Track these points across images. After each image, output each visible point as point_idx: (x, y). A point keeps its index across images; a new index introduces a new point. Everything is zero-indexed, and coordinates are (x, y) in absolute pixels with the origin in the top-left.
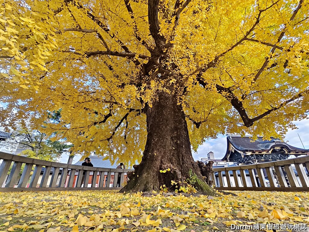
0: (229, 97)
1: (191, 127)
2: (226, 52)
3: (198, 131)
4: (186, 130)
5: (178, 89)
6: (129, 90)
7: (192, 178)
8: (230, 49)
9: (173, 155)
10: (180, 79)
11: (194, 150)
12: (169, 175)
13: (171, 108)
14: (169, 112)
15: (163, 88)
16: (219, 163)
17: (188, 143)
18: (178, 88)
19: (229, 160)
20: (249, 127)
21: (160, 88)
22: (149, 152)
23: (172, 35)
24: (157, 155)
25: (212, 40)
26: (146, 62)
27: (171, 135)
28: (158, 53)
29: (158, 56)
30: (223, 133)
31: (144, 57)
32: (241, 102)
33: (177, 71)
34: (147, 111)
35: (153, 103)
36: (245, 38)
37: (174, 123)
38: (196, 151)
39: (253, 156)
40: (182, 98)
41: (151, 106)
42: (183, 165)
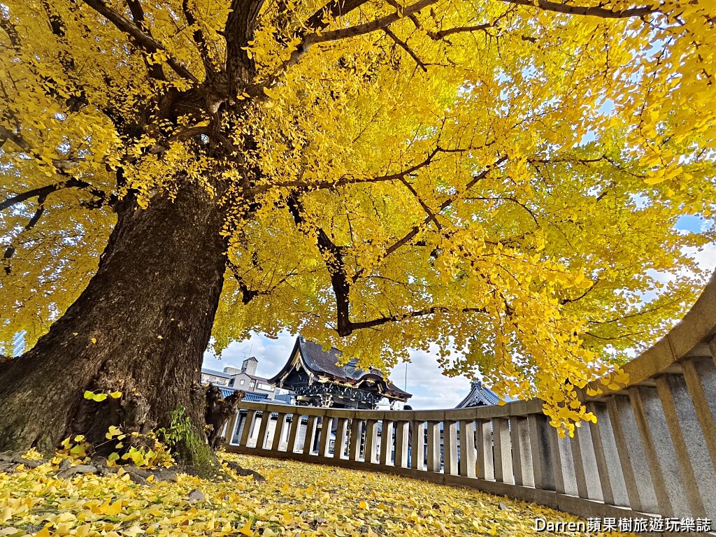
0: (333, 265)
1: (230, 295)
2: (363, 181)
3: (242, 310)
4: (215, 301)
5: (237, 200)
6: (90, 128)
7: (175, 429)
8: (370, 180)
9: (149, 356)
10: (252, 181)
11: (214, 350)
12: (109, 409)
13: (200, 234)
14: (190, 240)
15: (201, 175)
16: (259, 387)
17: (205, 335)
18: (237, 197)
19: (281, 385)
20: (343, 336)
21: (193, 173)
22: (74, 328)
23: (276, 75)
24: (96, 343)
25: (349, 140)
26: (182, 85)
27: (168, 300)
28: (222, 88)
29: (221, 96)
30: (293, 332)
31: (182, 72)
32: (348, 285)
33: (251, 156)
34: (125, 210)
35: (154, 197)
36: (400, 177)
37: (191, 274)
38: (219, 353)
39: (328, 387)
40: (236, 224)
41: (142, 203)
42: (167, 387)
